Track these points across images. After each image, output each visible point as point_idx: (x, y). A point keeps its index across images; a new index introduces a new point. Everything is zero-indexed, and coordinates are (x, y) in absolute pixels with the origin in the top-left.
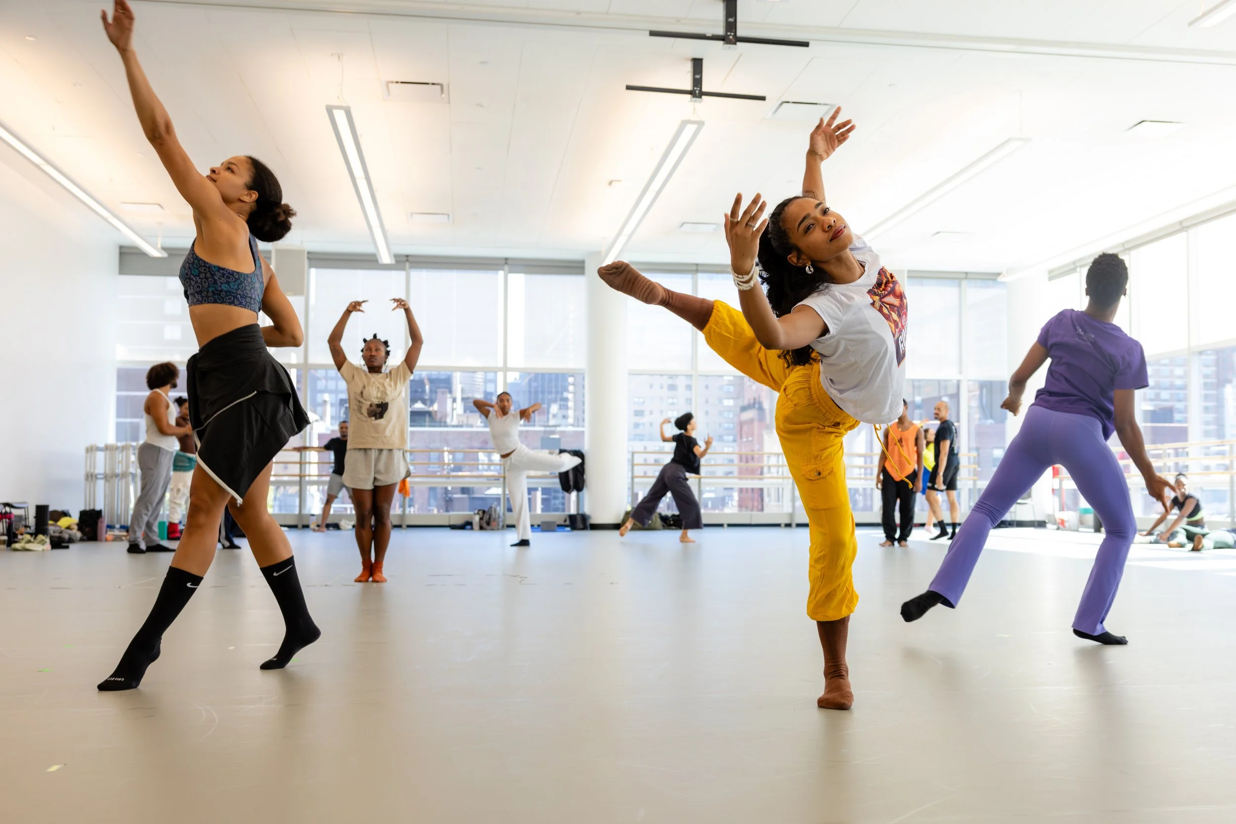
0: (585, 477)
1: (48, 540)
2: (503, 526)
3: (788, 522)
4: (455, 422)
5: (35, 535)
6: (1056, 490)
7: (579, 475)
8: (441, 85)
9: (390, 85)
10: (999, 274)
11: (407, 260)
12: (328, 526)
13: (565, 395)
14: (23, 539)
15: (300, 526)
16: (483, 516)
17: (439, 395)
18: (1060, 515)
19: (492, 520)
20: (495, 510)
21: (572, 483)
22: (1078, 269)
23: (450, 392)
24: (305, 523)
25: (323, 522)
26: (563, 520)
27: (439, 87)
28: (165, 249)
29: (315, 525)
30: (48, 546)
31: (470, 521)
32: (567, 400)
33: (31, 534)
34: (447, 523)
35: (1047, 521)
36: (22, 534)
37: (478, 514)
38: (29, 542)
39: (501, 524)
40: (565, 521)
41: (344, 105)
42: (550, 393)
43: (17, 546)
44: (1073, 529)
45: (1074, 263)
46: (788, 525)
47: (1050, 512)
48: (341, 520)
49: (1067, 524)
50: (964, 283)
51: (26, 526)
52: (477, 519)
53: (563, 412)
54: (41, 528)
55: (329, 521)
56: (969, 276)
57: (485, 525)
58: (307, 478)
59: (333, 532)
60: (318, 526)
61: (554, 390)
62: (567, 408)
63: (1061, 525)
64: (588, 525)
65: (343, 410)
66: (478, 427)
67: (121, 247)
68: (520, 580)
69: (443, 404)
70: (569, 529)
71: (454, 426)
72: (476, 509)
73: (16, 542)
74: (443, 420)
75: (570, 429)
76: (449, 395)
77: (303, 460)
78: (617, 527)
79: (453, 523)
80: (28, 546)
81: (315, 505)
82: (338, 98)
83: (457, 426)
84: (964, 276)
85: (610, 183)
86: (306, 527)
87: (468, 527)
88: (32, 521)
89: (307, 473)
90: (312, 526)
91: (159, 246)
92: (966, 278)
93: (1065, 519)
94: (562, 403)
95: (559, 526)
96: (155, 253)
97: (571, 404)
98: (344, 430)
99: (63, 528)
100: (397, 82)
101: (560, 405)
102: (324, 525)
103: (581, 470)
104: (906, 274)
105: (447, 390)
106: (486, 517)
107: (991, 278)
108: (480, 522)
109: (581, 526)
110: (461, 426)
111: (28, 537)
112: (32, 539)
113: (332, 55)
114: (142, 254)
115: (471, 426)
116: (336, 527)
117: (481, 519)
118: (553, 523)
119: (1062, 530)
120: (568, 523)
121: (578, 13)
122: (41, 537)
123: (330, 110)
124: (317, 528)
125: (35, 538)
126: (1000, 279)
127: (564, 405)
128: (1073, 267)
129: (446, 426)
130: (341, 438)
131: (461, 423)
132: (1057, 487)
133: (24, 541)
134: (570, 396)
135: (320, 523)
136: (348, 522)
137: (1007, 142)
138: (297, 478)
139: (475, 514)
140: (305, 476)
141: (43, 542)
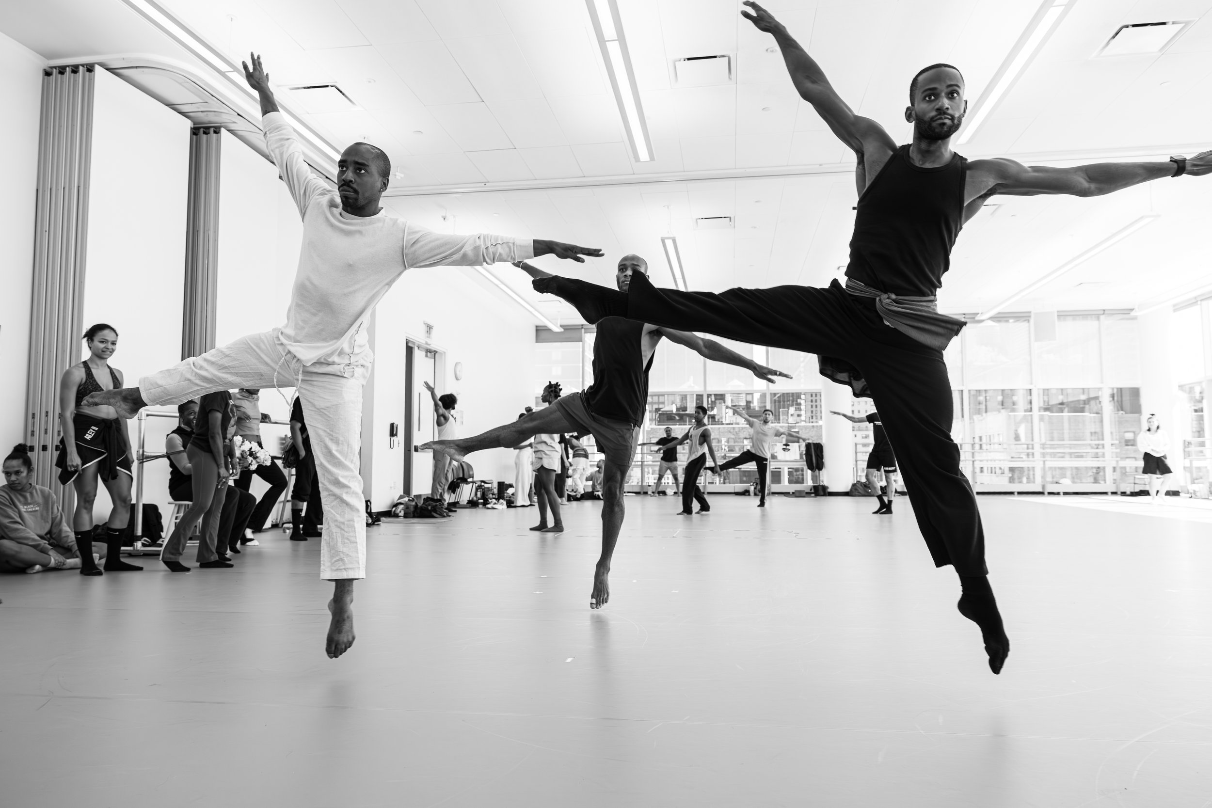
0: (823, 460)
1: (505, 503)
4: (728, 422)
5: (498, 499)
6: (1187, 467)
7: (819, 459)
8: (730, 218)
9: (698, 220)
10: (1132, 310)
12: (659, 493)
13: (799, 401)
14: (492, 502)
15: (642, 493)
16: (756, 487)
17: (718, 405)
18: (1192, 488)
21: (815, 465)
22: (1199, 302)
23: (724, 402)
24: (645, 491)
25: (656, 490)
26: (810, 489)
27: (729, 218)
28: (561, 326)
29: (651, 492)
30: (505, 506)
31: (748, 489)
32: (800, 404)
33: (496, 499)
34: (733, 491)
35: (1180, 491)
36: (491, 499)
37: (753, 485)
38: (495, 504)
40: (811, 490)
41: (672, 236)
42: (788, 401)
43: (489, 506)
44: (1204, 497)
45: (1195, 298)
47: (1182, 483)
48: (666, 489)
49: (1198, 494)
50: (1102, 317)
51: (493, 494)
52: (752, 488)
53: (798, 412)
54: (500, 495)
55: (660, 489)
56: (1106, 312)
58: (645, 463)
59: (662, 497)
60: (653, 493)
61: (791, 398)
62: (801, 410)
63: (1193, 495)
64: (827, 493)
65: (657, 415)
66: (743, 424)
67: (537, 326)
68: (795, 535)
69: (720, 410)
70: (813, 495)
71: (727, 424)
72: (751, 482)
73: (488, 504)
74: (720, 420)
75: (803, 424)
76: (723, 404)
77: (643, 452)
78: (846, 494)
79: (737, 491)
80: (495, 506)
81: (651, 480)
82: (668, 232)
83: (729, 424)
84: (1102, 312)
85: (839, 268)
86: (646, 493)
87: (747, 494)
88: (496, 491)
89: (645, 460)
90: (650, 493)
91: (559, 325)
92: (1104, 314)
93: (1197, 489)
94: (797, 407)
95: (807, 493)
96: (557, 329)
97: (803, 407)
98: (668, 432)
99: (510, 495)
100: (702, 218)
101: (796, 408)
102: (657, 492)
103: (820, 456)
104: (1056, 314)
105: (723, 401)
107: (1126, 313)
108: (754, 490)
109: (822, 494)
110: (732, 424)
111: (494, 501)
112: (497, 502)
113: (664, 206)
114: (549, 330)
115: (738, 424)
116: (664, 493)
117: (755, 488)
118: (803, 491)
119: (1195, 498)
120: (813, 491)
121: (820, 165)
122: (501, 501)
123: (663, 241)
124: (652, 494)
125: (498, 502)
126: (1133, 314)
127: (798, 408)
128: (1194, 301)
129: (723, 424)
130: (667, 438)
131: (732, 422)
132: (1188, 464)
133: (492, 503)
134: (803, 402)
135: (654, 491)
136: (671, 490)
137: (1142, 217)
138: (641, 463)
139: (751, 485)
140: (644, 461)
141: (502, 504)
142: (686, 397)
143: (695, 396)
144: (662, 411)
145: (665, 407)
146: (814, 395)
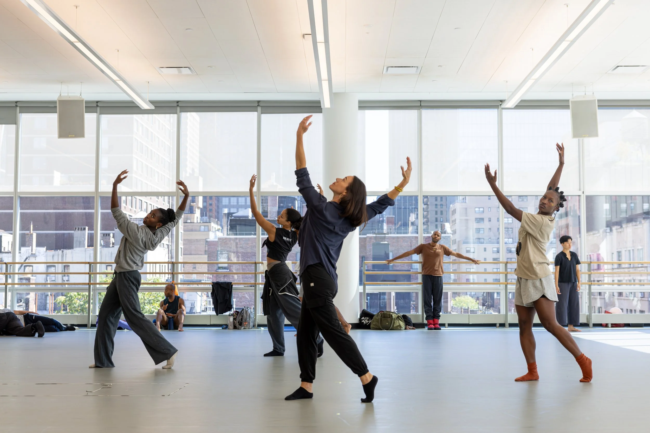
2: (254, 326)
3: (502, 322)
11: (178, 106)
19: (243, 320)
20: (246, 312)
39: (251, 324)
46: (502, 325)
57: (237, 325)
106: (239, 318)
108: (234, 322)
142: (267, 199)
143: (278, 197)
144: (235, 217)
145: (238, 211)
146: (439, 199)
